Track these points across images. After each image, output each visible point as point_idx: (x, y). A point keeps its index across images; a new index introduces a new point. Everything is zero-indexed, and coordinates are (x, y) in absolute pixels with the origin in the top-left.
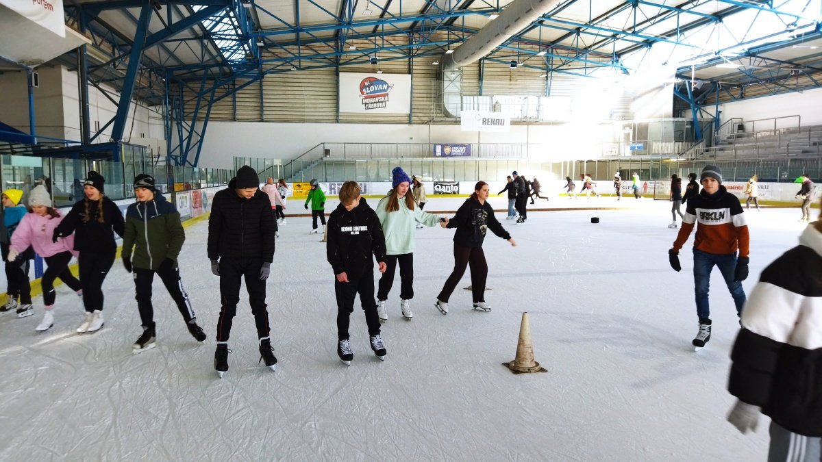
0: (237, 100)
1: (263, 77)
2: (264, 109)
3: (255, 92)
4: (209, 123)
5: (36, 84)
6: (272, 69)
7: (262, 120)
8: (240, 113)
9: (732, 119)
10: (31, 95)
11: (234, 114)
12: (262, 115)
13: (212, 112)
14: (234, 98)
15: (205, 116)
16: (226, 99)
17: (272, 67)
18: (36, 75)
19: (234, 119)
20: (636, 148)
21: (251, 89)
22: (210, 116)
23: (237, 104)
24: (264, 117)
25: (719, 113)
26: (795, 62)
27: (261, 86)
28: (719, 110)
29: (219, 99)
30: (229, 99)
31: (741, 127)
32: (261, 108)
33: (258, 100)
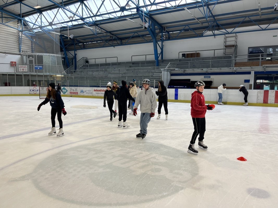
9: (83, 58)
20: (38, 69)
25: (76, 55)
26: (112, 33)
28: (75, 53)
31: (87, 62)
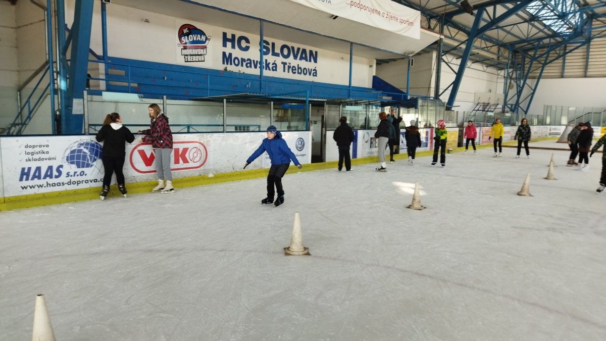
0: (566, 61)
1: (590, 42)
2: (589, 67)
3: (582, 54)
4: (541, 80)
5: (412, 65)
6: (598, 34)
7: (585, 76)
8: (567, 72)
10: (409, 72)
11: (563, 72)
12: (586, 72)
13: (544, 71)
14: (564, 60)
15: (538, 75)
16: (556, 61)
17: (598, 33)
18: (412, 60)
19: (562, 77)
21: (580, 52)
22: (543, 74)
23: (566, 64)
24: (588, 74)
27: (588, 48)
29: (551, 62)
30: (560, 61)
32: (586, 67)
33: (585, 60)
